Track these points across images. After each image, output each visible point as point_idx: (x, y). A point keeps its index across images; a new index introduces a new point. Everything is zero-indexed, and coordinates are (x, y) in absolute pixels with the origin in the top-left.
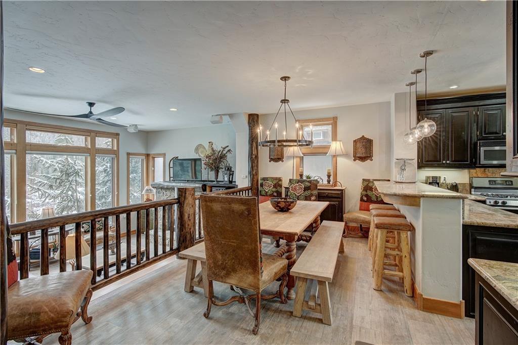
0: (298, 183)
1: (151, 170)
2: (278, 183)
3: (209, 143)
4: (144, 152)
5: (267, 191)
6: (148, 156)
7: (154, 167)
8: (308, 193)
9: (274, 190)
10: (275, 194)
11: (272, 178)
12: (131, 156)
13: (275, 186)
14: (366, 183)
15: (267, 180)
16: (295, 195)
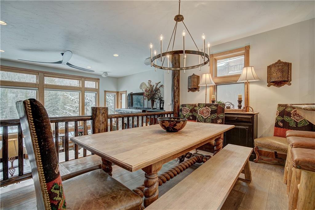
0: (205, 107)
1: (119, 102)
2: (193, 108)
3: (149, 81)
4: (115, 90)
5: (185, 115)
6: (118, 93)
7: (121, 100)
8: (214, 116)
9: (190, 114)
10: (191, 118)
11: (189, 104)
12: (107, 93)
13: (191, 111)
14: (282, 109)
15: (185, 107)
16: (203, 118)
